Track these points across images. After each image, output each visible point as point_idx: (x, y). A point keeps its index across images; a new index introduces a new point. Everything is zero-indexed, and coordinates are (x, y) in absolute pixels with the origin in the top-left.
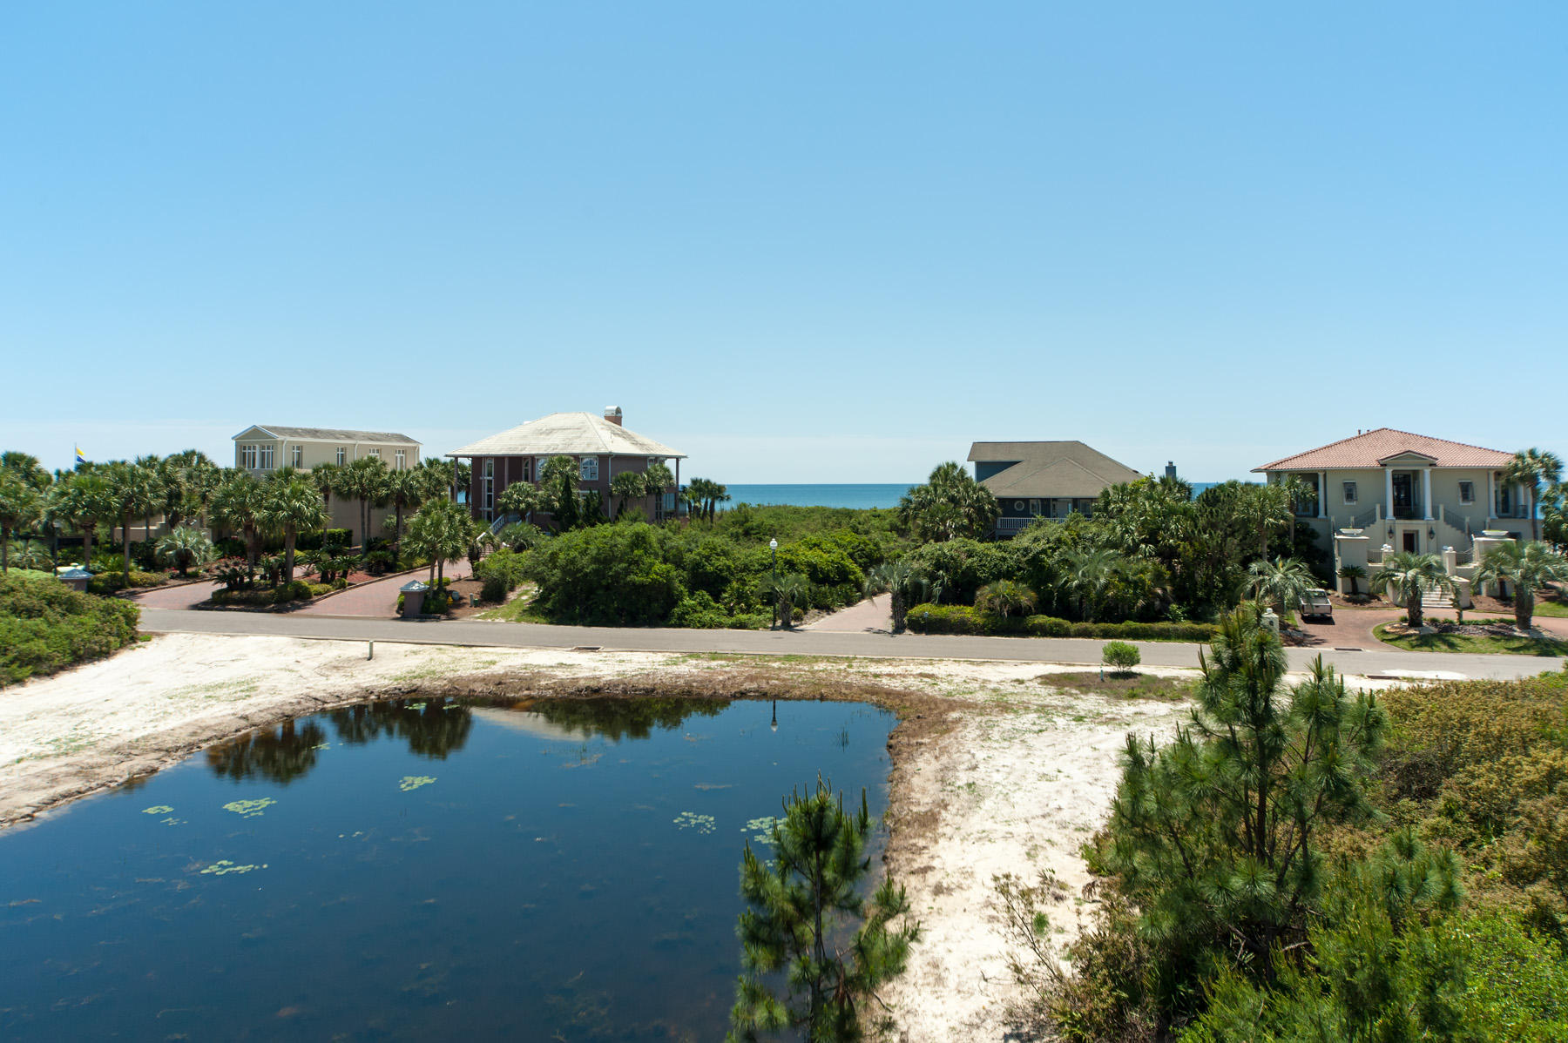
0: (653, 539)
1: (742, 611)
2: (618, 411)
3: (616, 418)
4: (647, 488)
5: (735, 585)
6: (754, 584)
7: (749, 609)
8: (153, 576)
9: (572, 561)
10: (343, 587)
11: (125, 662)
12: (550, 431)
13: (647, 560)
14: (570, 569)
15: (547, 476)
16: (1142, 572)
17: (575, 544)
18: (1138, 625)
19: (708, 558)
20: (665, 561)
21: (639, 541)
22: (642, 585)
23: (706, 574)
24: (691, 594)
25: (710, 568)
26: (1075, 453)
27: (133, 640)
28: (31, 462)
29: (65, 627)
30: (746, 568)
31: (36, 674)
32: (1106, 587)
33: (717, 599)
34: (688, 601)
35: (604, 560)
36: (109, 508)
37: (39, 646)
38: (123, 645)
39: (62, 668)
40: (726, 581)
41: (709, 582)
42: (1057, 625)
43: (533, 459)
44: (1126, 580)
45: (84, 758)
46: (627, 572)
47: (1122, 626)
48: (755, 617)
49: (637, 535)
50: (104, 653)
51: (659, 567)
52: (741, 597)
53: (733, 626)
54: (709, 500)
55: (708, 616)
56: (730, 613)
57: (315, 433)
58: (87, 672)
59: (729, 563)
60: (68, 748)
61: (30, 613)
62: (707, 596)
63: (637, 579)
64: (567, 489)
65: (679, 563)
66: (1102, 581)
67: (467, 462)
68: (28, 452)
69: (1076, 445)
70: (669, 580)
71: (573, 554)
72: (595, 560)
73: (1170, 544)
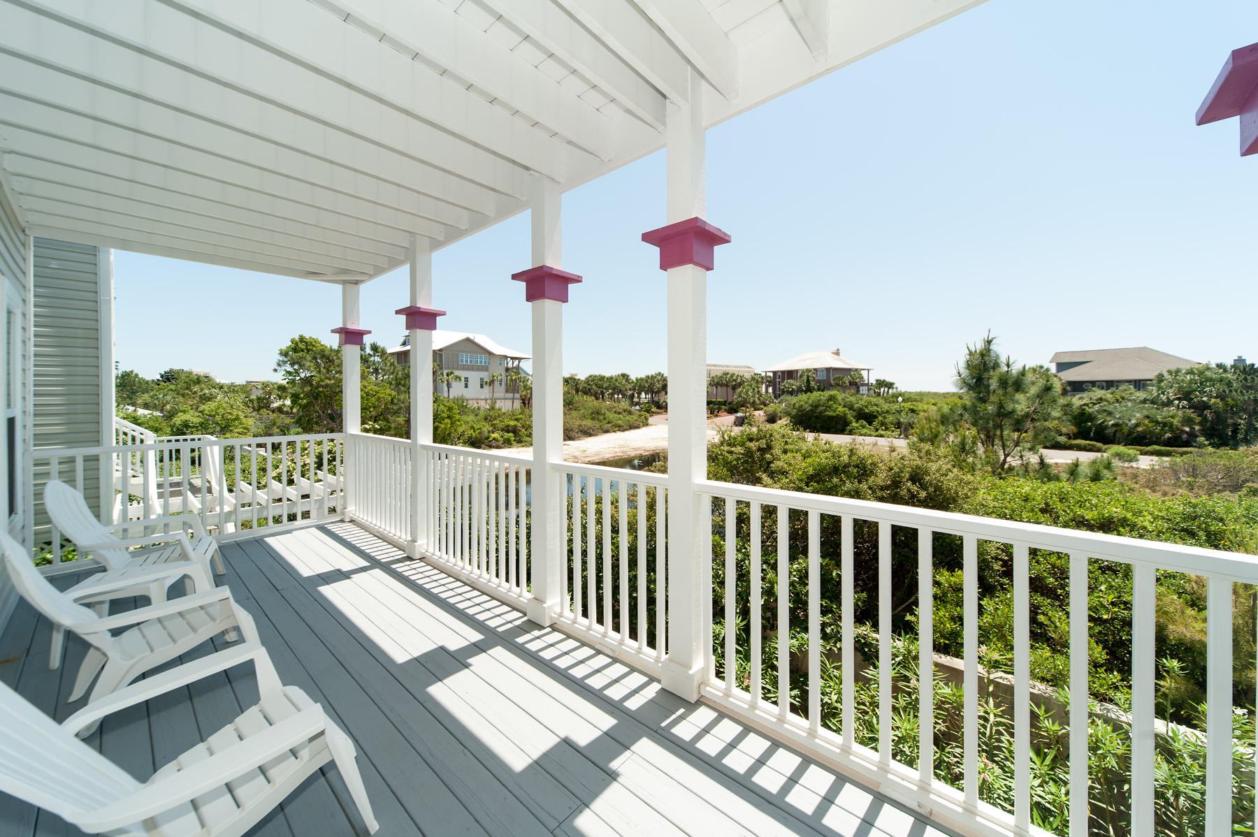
0: (840, 398)
1: (883, 430)
2: (838, 350)
3: (837, 353)
4: (850, 382)
5: (880, 418)
6: (890, 418)
7: (887, 429)
8: (659, 411)
9: (802, 406)
10: (717, 416)
11: (643, 430)
12: (805, 360)
13: (835, 406)
14: (800, 409)
15: (801, 376)
16: (1172, 417)
17: (804, 400)
18: (1163, 448)
19: (866, 407)
20: (844, 406)
21: (832, 398)
22: (832, 417)
23: (865, 413)
24: (857, 421)
25: (867, 411)
26: (1143, 353)
27: (647, 425)
28: (628, 376)
29: (627, 418)
30: (887, 412)
31: (619, 430)
32: (1137, 425)
33: (870, 424)
34: (854, 424)
35: (815, 406)
36: (645, 387)
37: (620, 422)
38: (644, 426)
39: (626, 430)
40: (876, 417)
41: (867, 417)
42: (1089, 445)
43: (797, 371)
44: (1157, 423)
45: (625, 449)
46: (825, 411)
47: (1149, 448)
48: (890, 433)
49: (831, 396)
50: (638, 427)
51: (840, 409)
52: (883, 424)
53: (877, 436)
54: (886, 389)
55: (864, 431)
56: (877, 430)
57: (715, 366)
58: (633, 432)
59: (879, 409)
60: (620, 447)
61: (619, 413)
62: (864, 423)
63: (831, 413)
64: (808, 381)
65: (851, 408)
66: (1133, 422)
67: (771, 374)
68: (628, 373)
69: (1145, 349)
70: (845, 415)
71: (802, 403)
72: (811, 406)
73: (1204, 401)
